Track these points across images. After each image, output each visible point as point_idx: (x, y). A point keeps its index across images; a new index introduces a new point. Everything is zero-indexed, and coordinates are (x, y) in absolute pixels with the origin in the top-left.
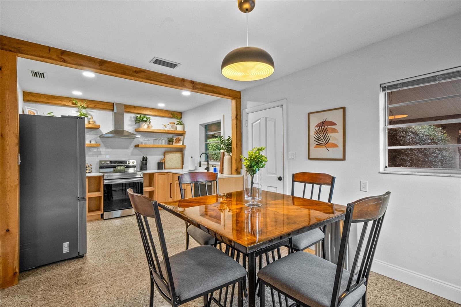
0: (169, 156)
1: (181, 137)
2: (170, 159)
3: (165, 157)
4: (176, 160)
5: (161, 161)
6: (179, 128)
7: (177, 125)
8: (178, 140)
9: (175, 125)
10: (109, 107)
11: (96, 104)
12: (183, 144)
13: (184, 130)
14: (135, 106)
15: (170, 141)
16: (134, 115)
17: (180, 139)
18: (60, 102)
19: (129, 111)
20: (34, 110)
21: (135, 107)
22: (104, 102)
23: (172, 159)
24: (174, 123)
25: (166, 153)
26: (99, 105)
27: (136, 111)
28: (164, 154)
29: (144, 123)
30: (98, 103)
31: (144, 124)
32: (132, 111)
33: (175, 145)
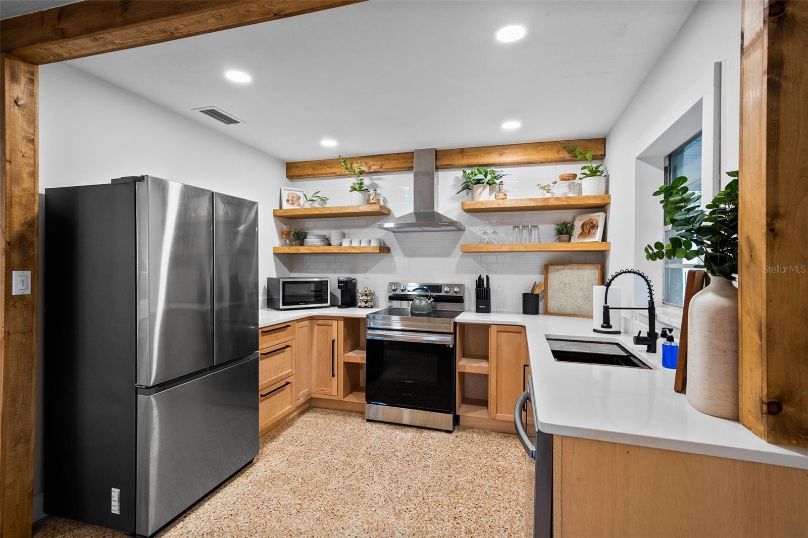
0: (561, 277)
1: (599, 217)
2: (562, 286)
3: (546, 280)
4: (582, 289)
5: (533, 289)
6: (590, 188)
7: (581, 179)
8: (588, 228)
9: (577, 181)
10: (406, 162)
11: (383, 162)
12: (604, 238)
13: (607, 192)
14: (462, 149)
15: (565, 231)
16: (459, 173)
17: (595, 223)
18: (330, 171)
19: (449, 163)
20: (299, 191)
21: (462, 151)
22: (397, 154)
23: (567, 286)
24: (575, 176)
25: (551, 267)
26: (389, 161)
27: (465, 161)
28: (546, 269)
29: (480, 187)
30: (387, 159)
31: (481, 189)
32: (456, 163)
33: (578, 243)
